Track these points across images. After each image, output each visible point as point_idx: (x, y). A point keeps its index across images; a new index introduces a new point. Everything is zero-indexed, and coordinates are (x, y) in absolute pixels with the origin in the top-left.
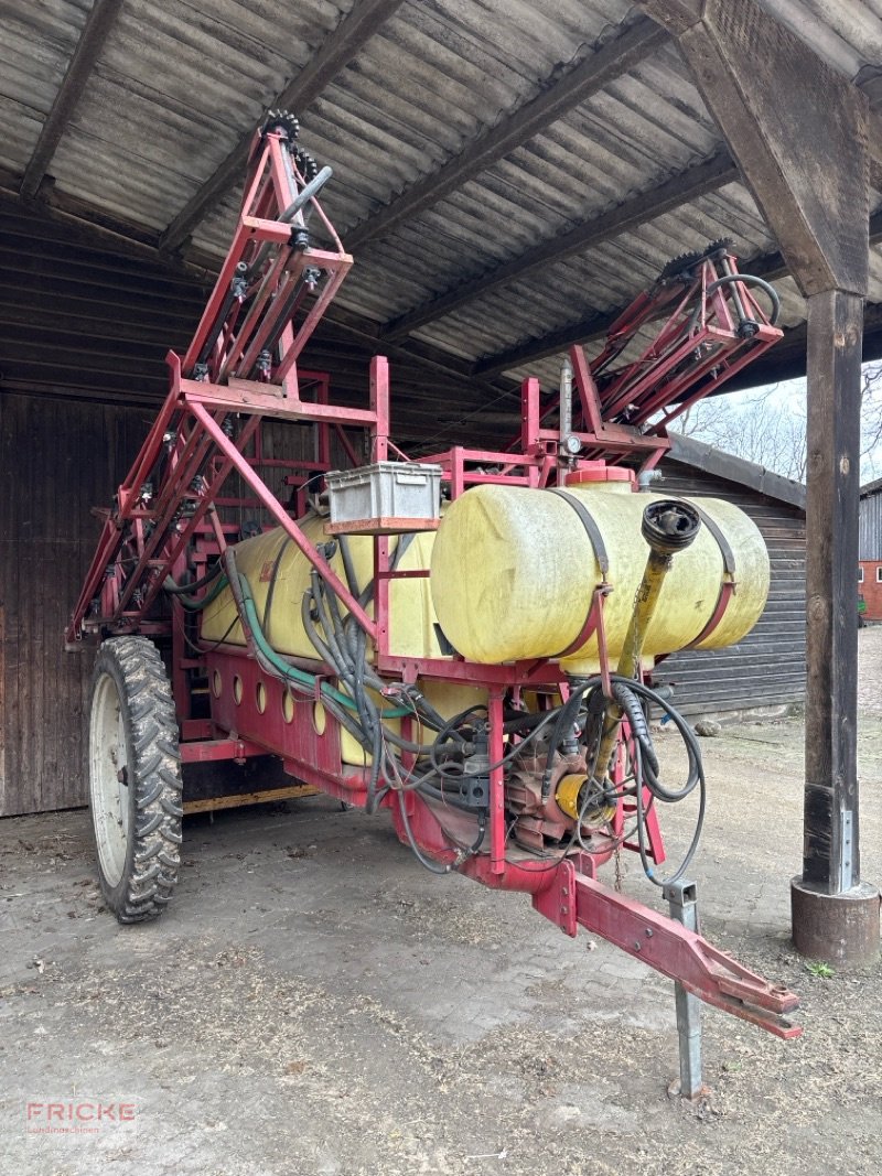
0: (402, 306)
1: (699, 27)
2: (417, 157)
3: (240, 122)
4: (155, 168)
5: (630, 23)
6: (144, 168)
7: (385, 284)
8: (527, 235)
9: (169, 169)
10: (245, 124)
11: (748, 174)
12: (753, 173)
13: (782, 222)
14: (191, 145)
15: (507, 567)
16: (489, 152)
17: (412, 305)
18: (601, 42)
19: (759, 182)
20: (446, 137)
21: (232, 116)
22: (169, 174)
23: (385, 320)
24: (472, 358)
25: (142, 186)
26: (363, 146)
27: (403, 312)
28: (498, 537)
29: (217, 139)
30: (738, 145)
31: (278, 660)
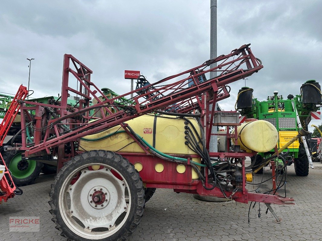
15: (275, 135)
28: (272, 130)
31: (165, 155)
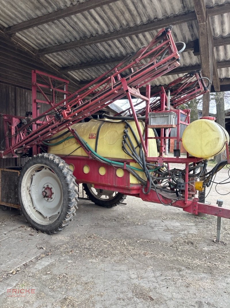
0: (69, 64)
1: (205, 23)
2: (105, 28)
3: (61, 6)
4: (20, 10)
5: (178, 15)
6: (16, 9)
7: (69, 57)
8: (119, 54)
9: (25, 11)
10: (62, 7)
11: (202, 55)
12: (203, 56)
13: (205, 67)
14: (39, 7)
15: (217, 137)
16: (130, 33)
17: (73, 64)
18: (169, 17)
19: (203, 58)
20: (117, 26)
21: (60, 3)
22: (23, 13)
23: (61, 66)
24: (79, 80)
25: (10, 13)
26: (92, 22)
27: (69, 65)
28: (214, 131)
29: (49, 8)
30: (202, 49)
31: (105, 159)
